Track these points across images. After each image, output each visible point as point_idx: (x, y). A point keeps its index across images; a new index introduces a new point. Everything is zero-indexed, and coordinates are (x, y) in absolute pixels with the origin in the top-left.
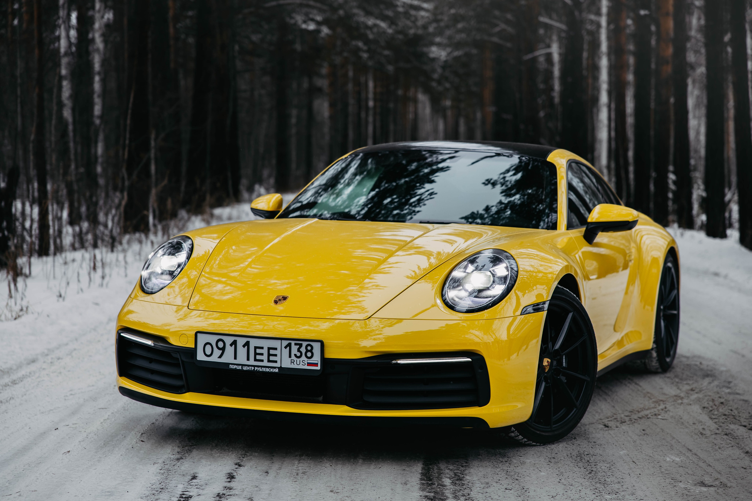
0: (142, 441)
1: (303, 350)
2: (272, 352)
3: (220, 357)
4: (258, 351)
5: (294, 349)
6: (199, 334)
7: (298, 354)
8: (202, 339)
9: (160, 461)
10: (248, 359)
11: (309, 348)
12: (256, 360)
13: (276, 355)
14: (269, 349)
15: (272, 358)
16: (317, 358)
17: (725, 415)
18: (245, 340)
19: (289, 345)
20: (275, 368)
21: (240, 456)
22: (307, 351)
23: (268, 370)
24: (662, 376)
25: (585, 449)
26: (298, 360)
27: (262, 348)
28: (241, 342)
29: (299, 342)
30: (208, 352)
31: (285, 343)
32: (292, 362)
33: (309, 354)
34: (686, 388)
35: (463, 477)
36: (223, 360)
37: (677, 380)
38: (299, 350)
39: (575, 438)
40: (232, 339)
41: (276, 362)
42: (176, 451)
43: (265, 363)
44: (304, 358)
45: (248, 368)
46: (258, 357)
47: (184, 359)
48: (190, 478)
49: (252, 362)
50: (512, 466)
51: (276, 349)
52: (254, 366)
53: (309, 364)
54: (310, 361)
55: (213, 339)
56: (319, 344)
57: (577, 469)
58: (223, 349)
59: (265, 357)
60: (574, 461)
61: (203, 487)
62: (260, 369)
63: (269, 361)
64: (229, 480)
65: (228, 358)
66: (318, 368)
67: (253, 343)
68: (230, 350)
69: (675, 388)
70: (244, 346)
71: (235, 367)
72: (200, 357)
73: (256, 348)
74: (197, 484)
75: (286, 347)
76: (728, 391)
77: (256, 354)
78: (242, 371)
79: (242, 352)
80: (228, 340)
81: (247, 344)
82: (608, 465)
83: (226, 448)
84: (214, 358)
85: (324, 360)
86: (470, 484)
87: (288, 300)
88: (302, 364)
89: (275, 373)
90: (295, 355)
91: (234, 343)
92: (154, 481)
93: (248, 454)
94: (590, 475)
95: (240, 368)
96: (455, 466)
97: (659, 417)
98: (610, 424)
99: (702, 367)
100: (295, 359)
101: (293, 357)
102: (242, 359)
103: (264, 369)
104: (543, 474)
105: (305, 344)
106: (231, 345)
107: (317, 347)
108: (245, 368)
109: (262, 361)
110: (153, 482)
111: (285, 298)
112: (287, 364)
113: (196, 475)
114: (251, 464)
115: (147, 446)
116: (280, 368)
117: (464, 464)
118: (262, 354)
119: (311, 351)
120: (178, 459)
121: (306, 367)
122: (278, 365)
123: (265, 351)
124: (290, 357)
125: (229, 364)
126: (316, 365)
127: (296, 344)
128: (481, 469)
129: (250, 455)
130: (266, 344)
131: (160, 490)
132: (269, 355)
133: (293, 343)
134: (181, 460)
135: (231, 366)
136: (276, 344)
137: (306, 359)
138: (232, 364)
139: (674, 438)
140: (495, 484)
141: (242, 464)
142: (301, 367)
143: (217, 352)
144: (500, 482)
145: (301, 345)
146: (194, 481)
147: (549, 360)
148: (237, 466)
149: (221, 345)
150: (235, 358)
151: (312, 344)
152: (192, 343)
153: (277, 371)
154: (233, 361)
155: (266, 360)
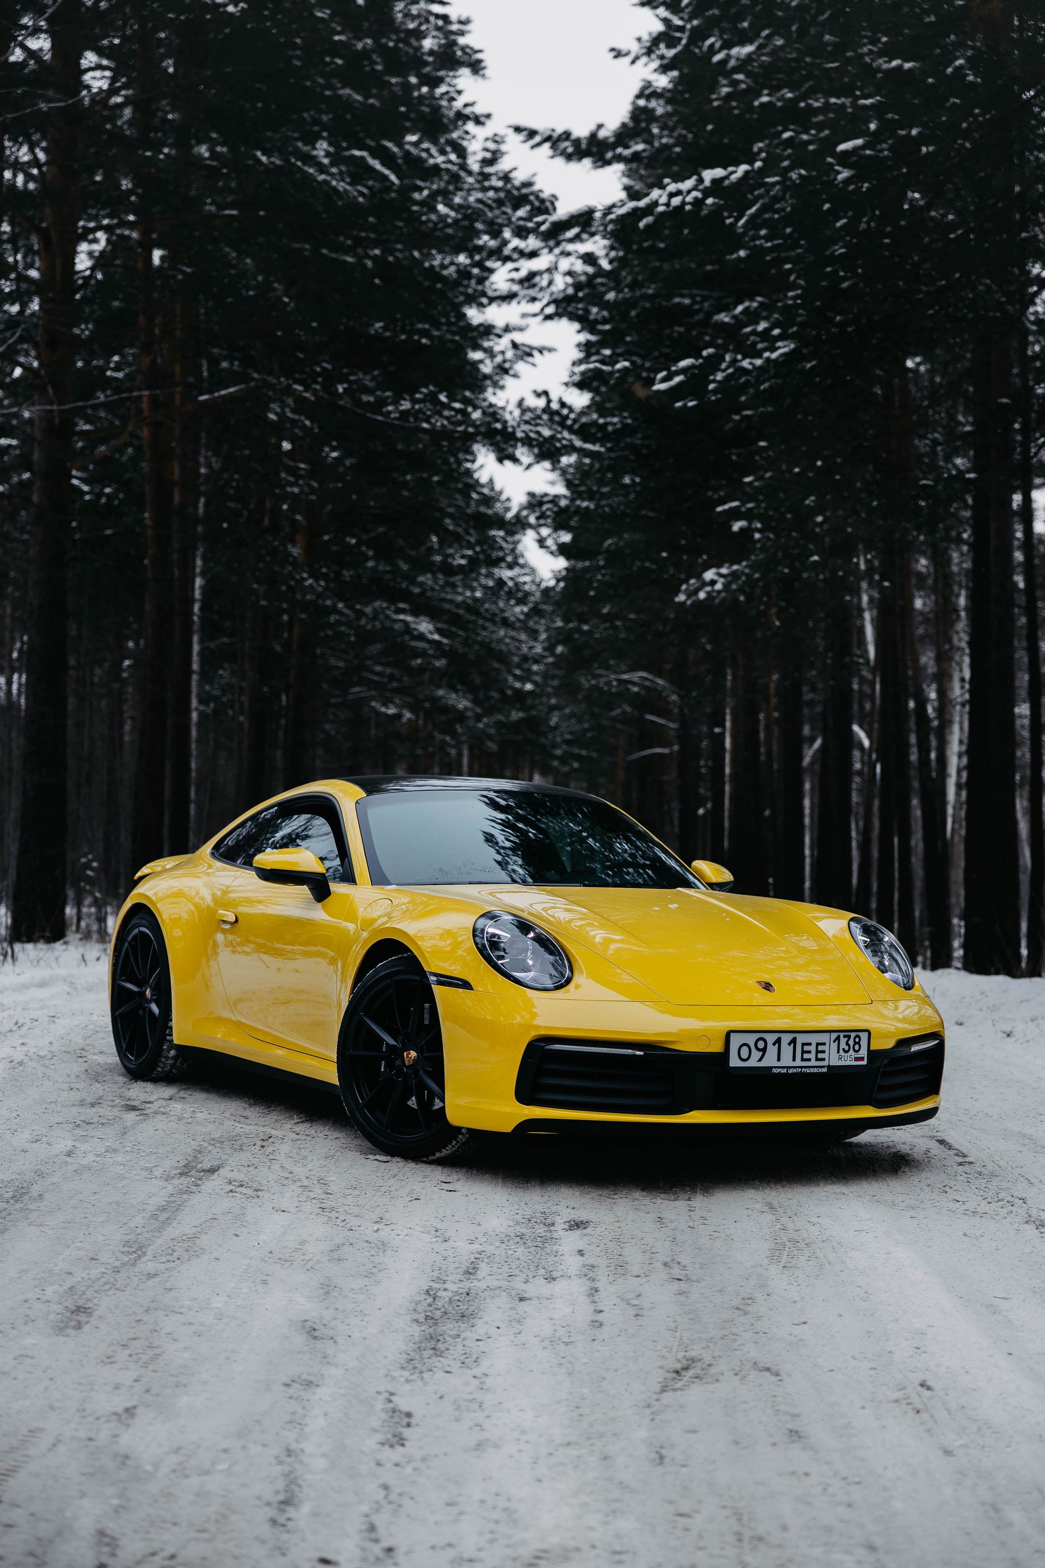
1: (851, 1042)
2: (820, 1048)
3: (760, 1060)
4: (806, 1048)
5: (843, 1041)
6: (732, 1034)
7: (847, 1048)
8: (735, 1041)
10: (794, 1060)
11: (857, 1040)
12: (803, 1060)
13: (824, 1052)
14: (818, 1044)
15: (820, 1056)
16: (863, 1052)
18: (790, 1037)
19: (838, 1038)
20: (823, 1067)
22: (855, 1043)
23: (816, 1070)
26: (846, 1055)
27: (810, 1044)
28: (786, 1039)
29: (847, 1033)
30: (744, 1056)
31: (834, 1035)
32: (840, 1058)
33: (857, 1047)
36: (764, 1064)
38: (847, 1044)
40: (775, 1036)
41: (824, 1059)
43: (813, 1063)
44: (851, 1051)
45: (795, 1071)
46: (806, 1056)
49: (798, 1062)
51: (824, 1044)
52: (802, 1067)
53: (856, 1059)
54: (857, 1055)
55: (751, 1039)
56: (866, 1034)
58: (764, 1050)
59: (812, 1056)
62: (808, 1071)
63: (817, 1059)
65: (770, 1060)
66: (865, 1063)
67: (801, 1039)
68: (772, 1050)
70: (789, 1044)
71: (779, 1070)
72: (734, 1062)
73: (803, 1045)
75: (834, 1041)
77: (803, 1052)
78: (787, 1075)
79: (787, 1050)
80: (771, 1038)
81: (793, 1041)
84: (753, 1063)
85: (870, 1052)
88: (848, 1060)
89: (824, 1073)
90: (844, 1050)
91: (778, 1041)
95: (785, 1071)
100: (844, 1054)
101: (842, 1052)
102: (787, 1060)
103: (812, 1070)
105: (853, 1035)
106: (774, 1044)
107: (864, 1036)
108: (791, 1071)
109: (809, 1060)
111: (769, 984)
112: (835, 1061)
116: (829, 1067)
118: (809, 1052)
119: (859, 1043)
121: (854, 1063)
122: (826, 1063)
123: (812, 1048)
124: (838, 1052)
125: (770, 1068)
126: (862, 1059)
127: (845, 1036)
130: (814, 1039)
132: (818, 1052)
133: (842, 1035)
135: (774, 1071)
136: (824, 1038)
137: (854, 1053)
138: (775, 1068)
142: (848, 1063)
143: (756, 1055)
145: (849, 1037)
149: (761, 1045)
150: (779, 1060)
151: (861, 1034)
152: (717, 1047)
153: (825, 1070)
154: (776, 1064)
155: (813, 1059)
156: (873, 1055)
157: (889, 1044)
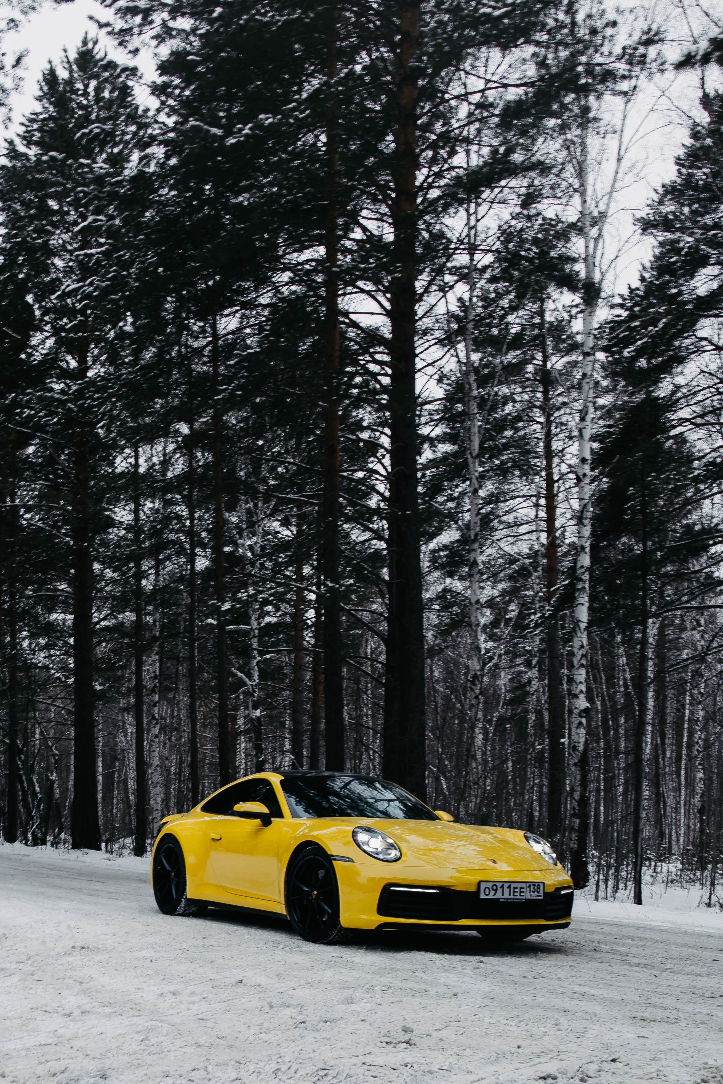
1: (536, 888)
2: (522, 890)
3: (494, 895)
4: (515, 890)
5: (532, 887)
6: (482, 884)
7: (534, 891)
8: (483, 886)
10: (510, 895)
13: (523, 892)
14: (521, 888)
15: (522, 894)
16: (541, 893)
18: (508, 884)
19: (530, 886)
20: (523, 899)
22: (538, 888)
23: (520, 901)
26: (533, 894)
27: (517, 888)
28: (506, 885)
29: (534, 883)
30: (487, 893)
31: (528, 884)
32: (531, 895)
33: (538, 890)
36: (496, 897)
38: (534, 889)
40: (501, 884)
41: (523, 896)
43: (519, 897)
45: (510, 901)
46: (515, 894)
49: (512, 897)
51: (524, 888)
52: (513, 899)
53: (538, 896)
54: (539, 894)
55: (490, 885)
56: (543, 884)
58: (496, 891)
59: (518, 894)
62: (516, 901)
63: (520, 895)
65: (499, 895)
66: (542, 898)
67: (513, 885)
68: (500, 891)
71: (503, 900)
72: (482, 896)
73: (514, 888)
75: (528, 887)
77: (514, 892)
79: (506, 891)
80: (499, 885)
81: (509, 887)
84: (491, 896)
85: (544, 893)
88: (535, 896)
91: (502, 887)
95: (506, 901)
101: (531, 892)
102: (506, 896)
103: (518, 901)
105: (537, 884)
107: (541, 885)
108: (508, 901)
109: (517, 896)
112: (528, 897)
116: (526, 899)
118: (517, 892)
121: (537, 898)
123: (518, 890)
125: (499, 899)
126: (541, 896)
130: (519, 886)
132: (521, 892)
133: (531, 884)
135: (501, 900)
136: (523, 885)
137: (536, 893)
143: (493, 893)
145: (535, 885)
149: (495, 888)
150: (503, 895)
152: (473, 889)
153: (524, 901)
154: (502, 897)
156: (545, 893)
157: (552, 889)
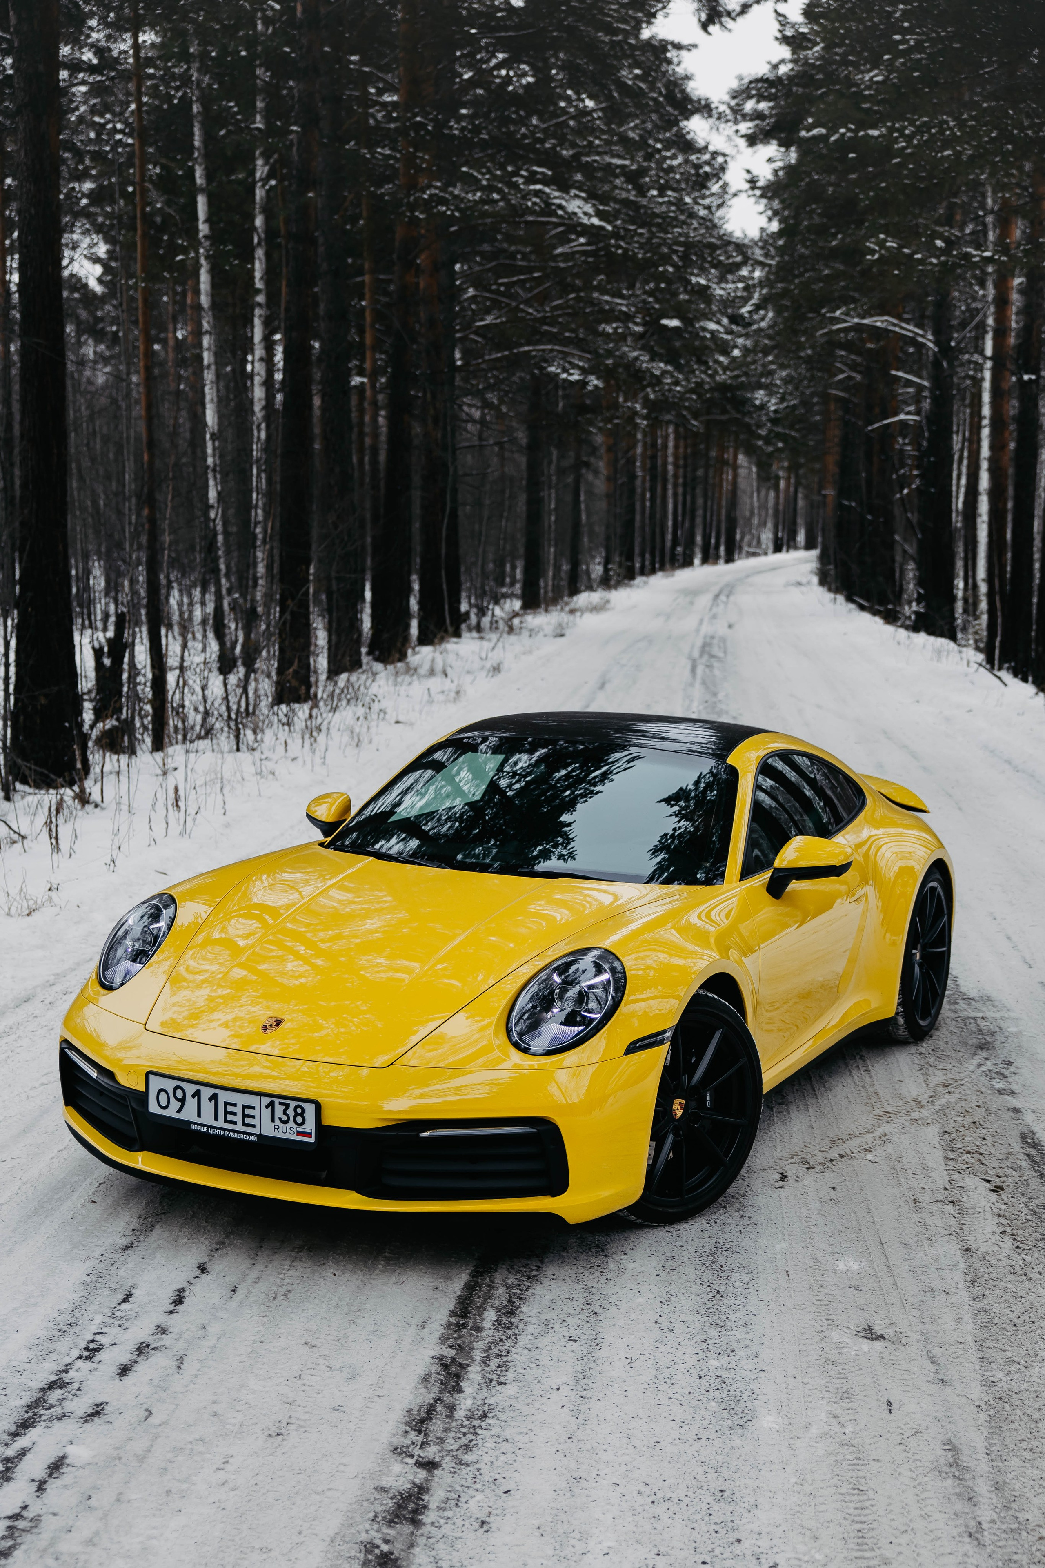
0: (93, 1202)
1: (291, 1112)
2: (248, 1111)
3: (179, 1111)
4: (230, 1109)
5: (279, 1110)
6: (150, 1076)
7: (285, 1118)
8: (155, 1083)
9: (97, 1254)
10: (216, 1119)
11: (299, 1111)
12: (226, 1121)
13: (253, 1117)
14: (245, 1107)
15: (248, 1121)
16: (310, 1125)
17: (969, 1153)
18: (213, 1091)
19: (271, 1104)
20: (252, 1134)
21: (214, 1246)
22: (296, 1115)
23: (242, 1137)
24: (913, 1049)
25: (727, 1236)
26: (284, 1126)
27: (235, 1105)
28: (206, 1092)
29: (285, 1100)
30: (164, 1103)
31: (266, 1100)
32: (276, 1128)
33: (299, 1119)
34: (939, 1077)
35: (519, 1307)
36: (182, 1116)
37: (932, 1060)
38: (285, 1113)
39: (725, 1207)
40: (195, 1087)
41: (253, 1126)
42: (132, 1227)
43: (239, 1127)
44: (291, 1123)
45: (217, 1132)
46: (230, 1117)
47: (134, 1106)
48: (121, 1297)
49: (221, 1123)
50: (603, 1280)
51: (253, 1108)
52: (225, 1130)
53: (299, 1133)
54: (301, 1129)
55: (170, 1085)
56: (313, 1106)
57: (696, 1288)
58: (183, 1101)
59: (238, 1118)
60: (699, 1267)
61: (127, 1325)
62: (233, 1135)
63: (244, 1124)
64: (172, 1307)
65: (189, 1114)
66: (312, 1140)
68: (191, 1103)
69: (921, 1079)
70: (210, 1100)
71: (198, 1128)
72: (153, 1108)
73: (226, 1104)
74: (123, 1314)
75: (267, 1107)
76: (1000, 1085)
77: (226, 1113)
78: (207, 1134)
79: (208, 1107)
80: (190, 1089)
81: (214, 1097)
82: (746, 1278)
83: (204, 1224)
84: (171, 1112)
85: (320, 1129)
86: (521, 1326)
87: (282, 1026)
88: (289, 1132)
89: (252, 1142)
90: (280, 1119)
91: (197, 1094)
92: (66, 1305)
93: (227, 1241)
94: (709, 1305)
95: (204, 1129)
96: (519, 1276)
97: (869, 1157)
98: (790, 1170)
99: (982, 1024)
100: (280, 1124)
101: (277, 1122)
102: (207, 1117)
103: (238, 1136)
104: (640, 1300)
105: (293, 1104)
106: (193, 1096)
107: (310, 1107)
108: (212, 1131)
109: (235, 1123)
110: (62, 1308)
111: (278, 1022)
112: (268, 1130)
113: (133, 1291)
114: (221, 1267)
115: (96, 1212)
116: (260, 1136)
117: (535, 1273)
118: (235, 1114)
119: (302, 1115)
120: (126, 1248)
121: (295, 1137)
122: (256, 1131)
123: (238, 1110)
124: (273, 1120)
125: (190, 1123)
126: (309, 1135)
127: (281, 1104)
128: (554, 1285)
129: (229, 1245)
130: (241, 1100)
131: (65, 1328)
132: (245, 1116)
133: (277, 1101)
134: (129, 1251)
135: (193, 1127)
136: (254, 1100)
137: (295, 1126)
138: (195, 1123)
139: (869, 1212)
140: (557, 1326)
141: (207, 1266)
142: (288, 1136)
143: (175, 1105)
144: (569, 1320)
145: (287, 1106)
146: (125, 1306)
147: (683, 1102)
148: (198, 1272)
149: (179, 1094)
150: (199, 1115)
151: (303, 1104)
153: (255, 1139)
154: (196, 1119)
155: (240, 1123)
